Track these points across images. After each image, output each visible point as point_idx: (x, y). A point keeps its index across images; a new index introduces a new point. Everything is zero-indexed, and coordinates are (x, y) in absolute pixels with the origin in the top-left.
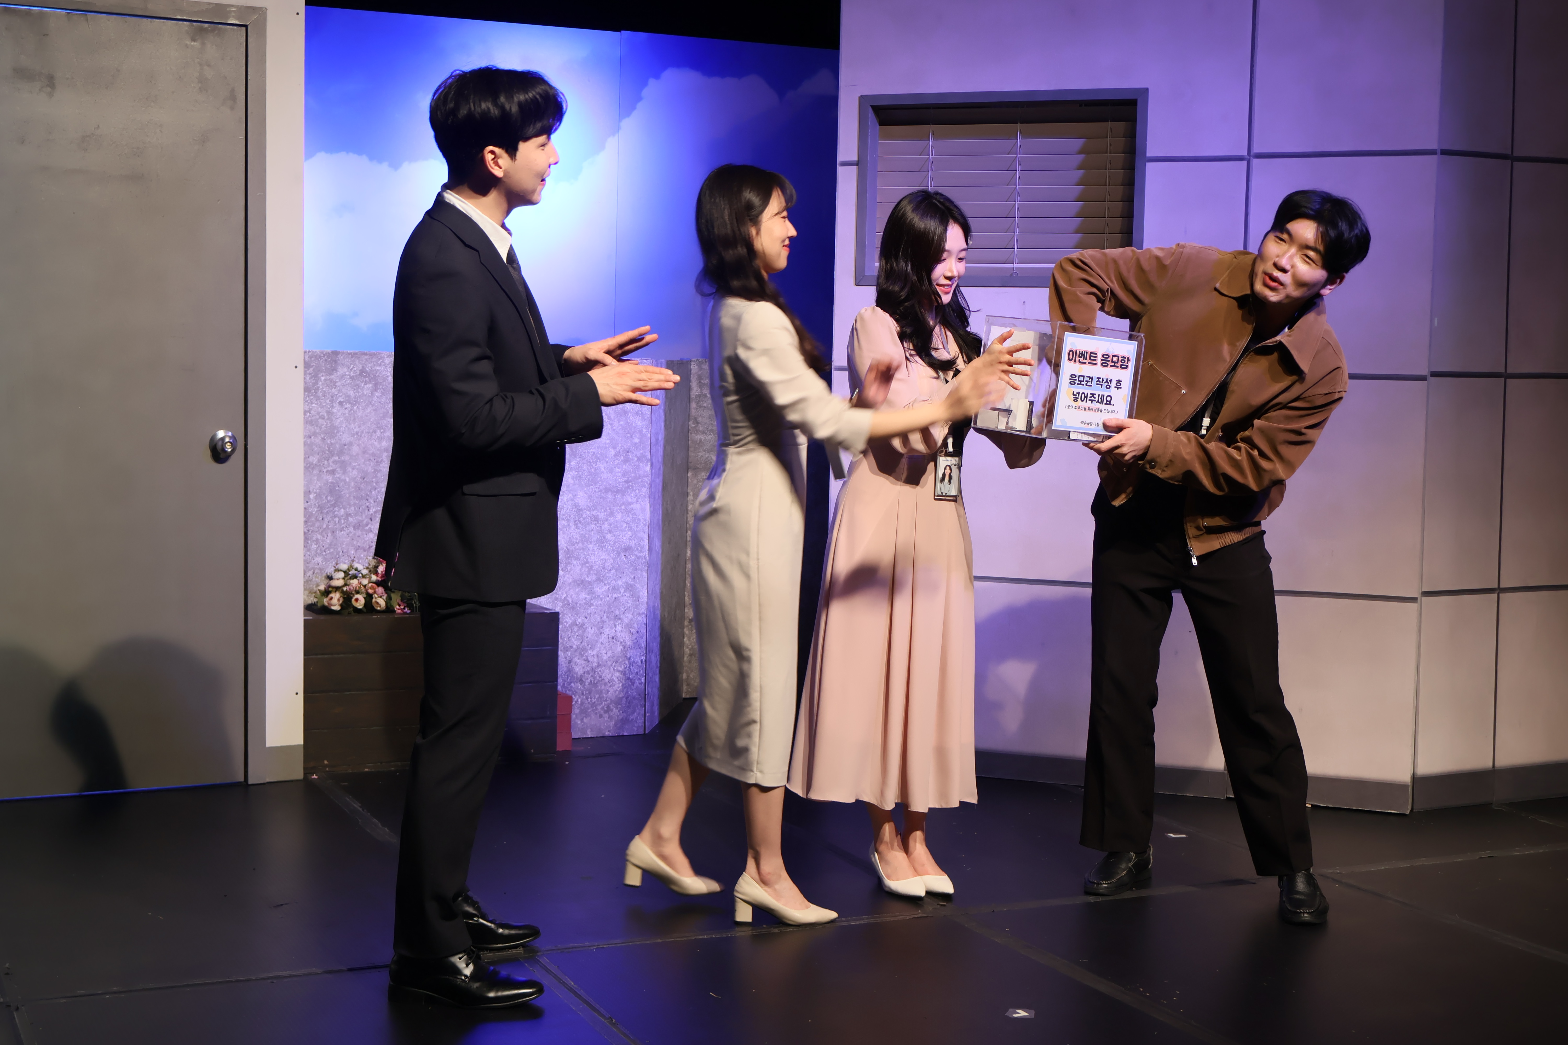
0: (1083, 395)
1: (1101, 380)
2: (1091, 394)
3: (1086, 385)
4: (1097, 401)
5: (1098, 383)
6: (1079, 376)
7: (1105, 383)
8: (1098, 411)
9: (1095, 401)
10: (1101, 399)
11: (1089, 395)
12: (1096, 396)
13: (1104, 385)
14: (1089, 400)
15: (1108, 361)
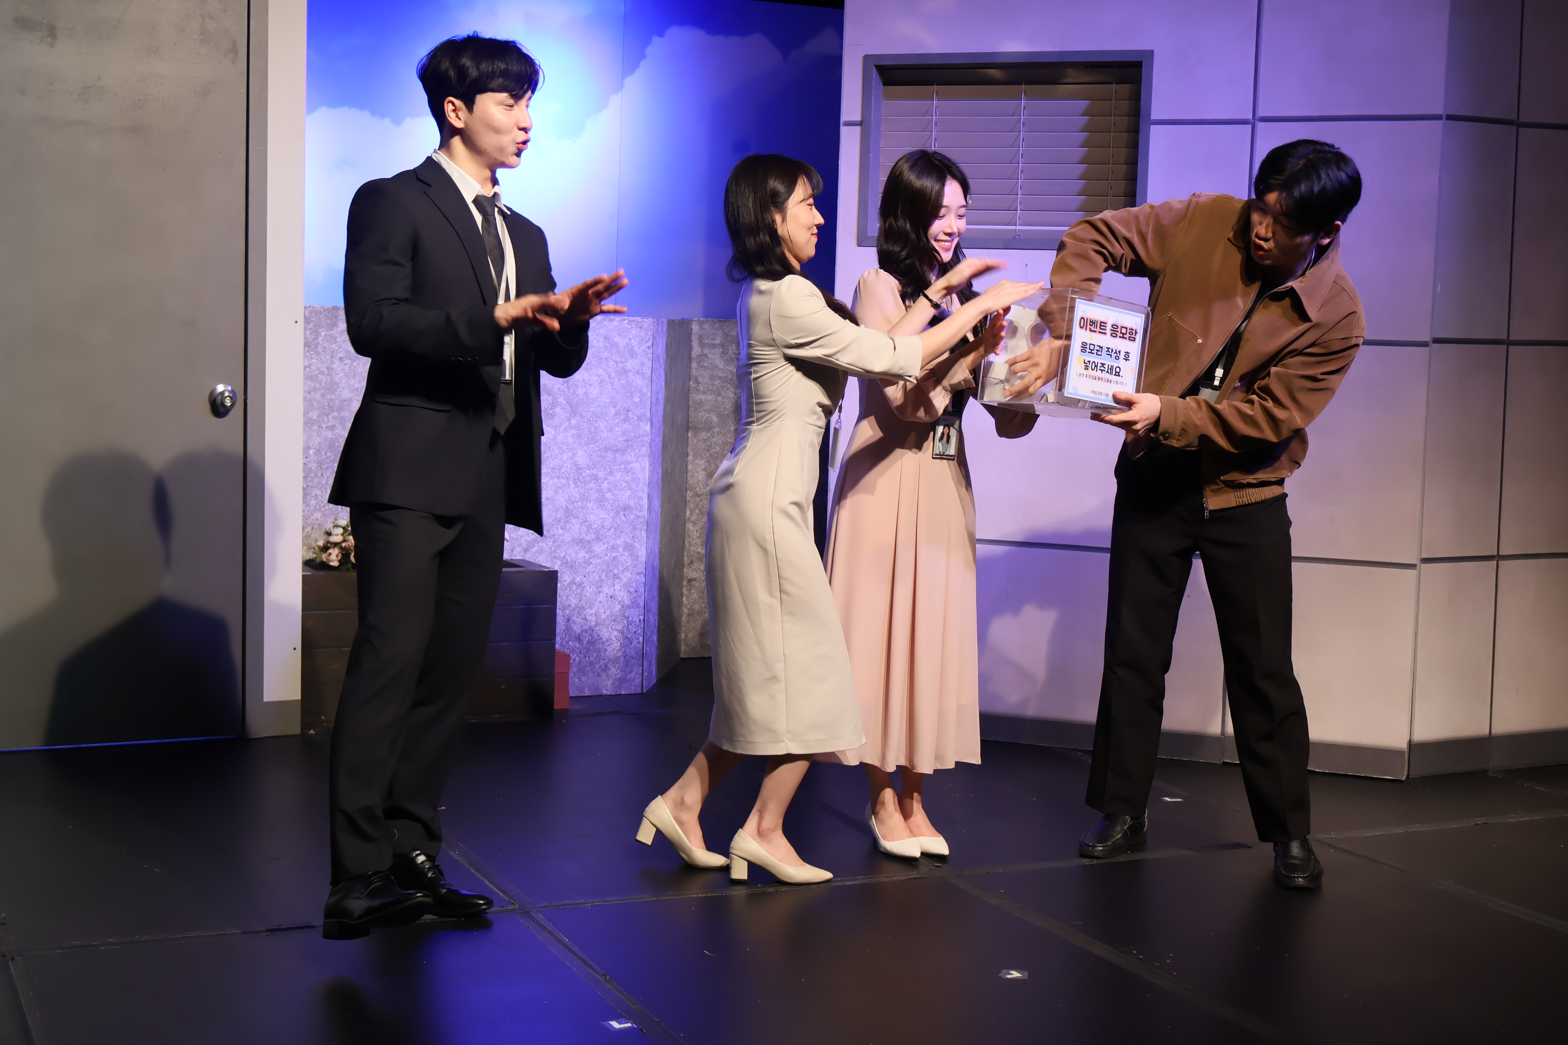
0: (1094, 364)
1: (1110, 350)
2: (1101, 363)
3: (1097, 354)
4: (1106, 371)
5: (1108, 353)
6: (1090, 344)
7: (1114, 353)
8: (1108, 381)
9: (1105, 371)
10: (1110, 370)
11: (1099, 365)
12: (1106, 366)
13: (1114, 355)
14: (1100, 370)
15: (1118, 331)
